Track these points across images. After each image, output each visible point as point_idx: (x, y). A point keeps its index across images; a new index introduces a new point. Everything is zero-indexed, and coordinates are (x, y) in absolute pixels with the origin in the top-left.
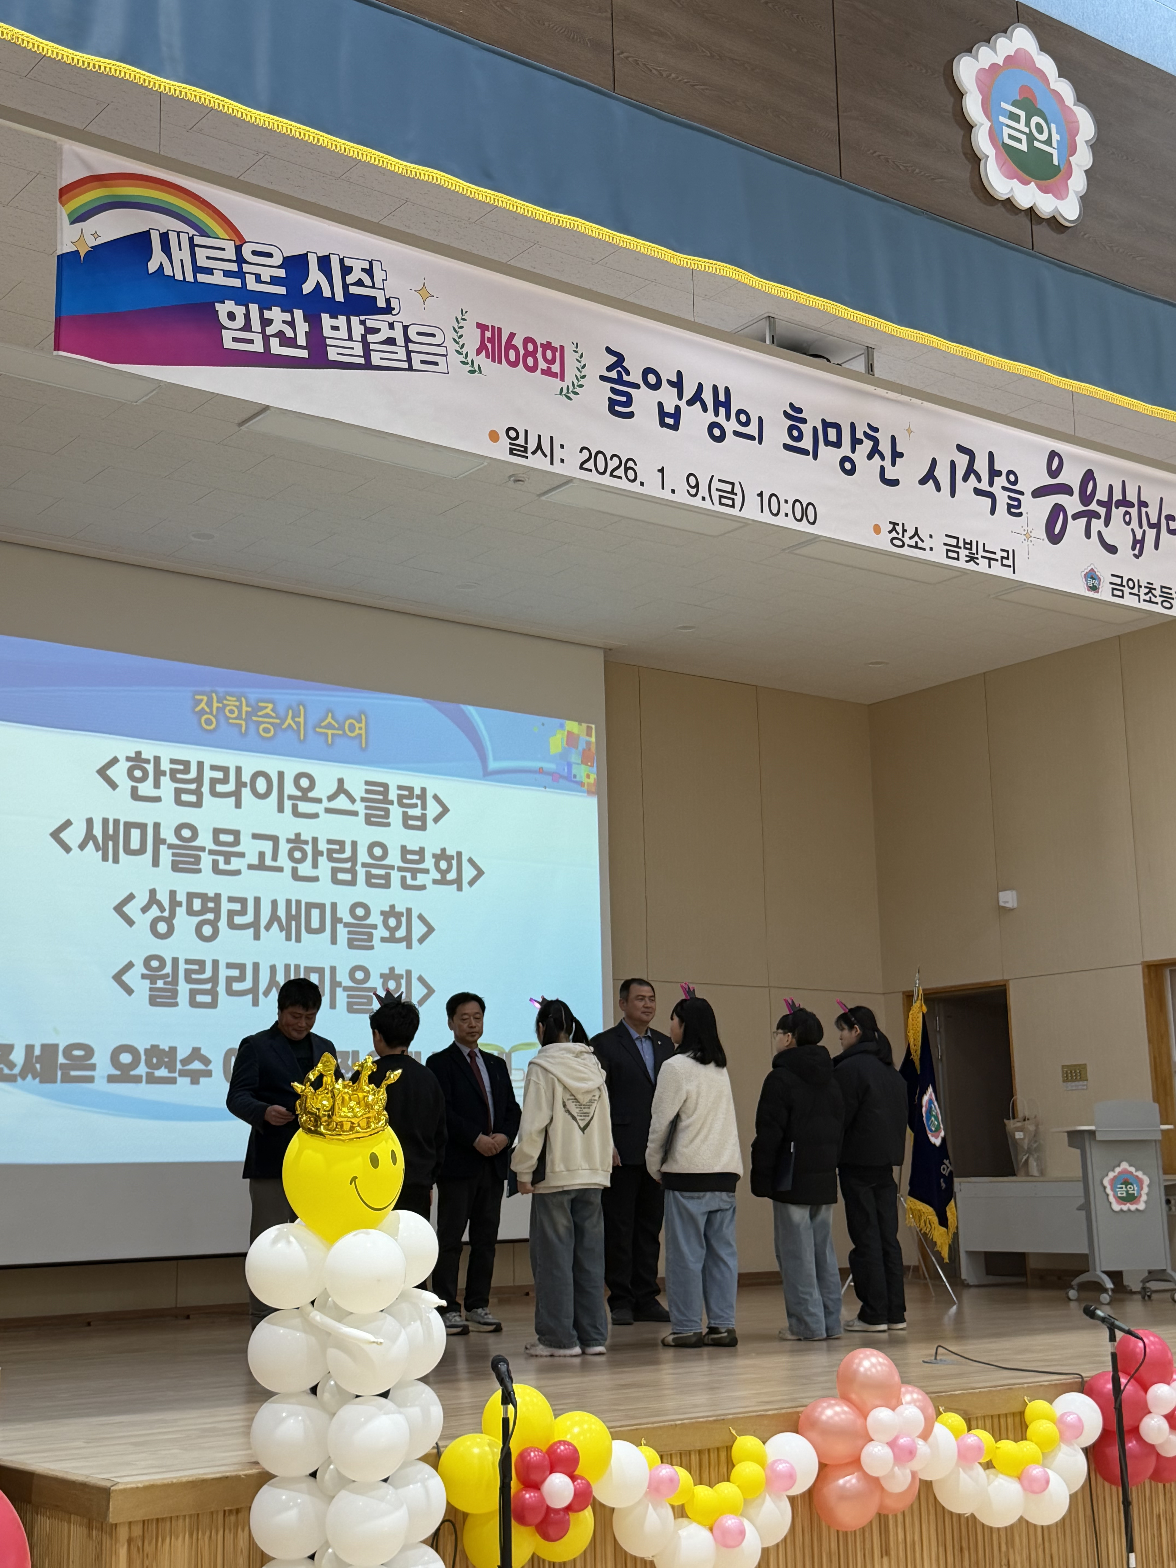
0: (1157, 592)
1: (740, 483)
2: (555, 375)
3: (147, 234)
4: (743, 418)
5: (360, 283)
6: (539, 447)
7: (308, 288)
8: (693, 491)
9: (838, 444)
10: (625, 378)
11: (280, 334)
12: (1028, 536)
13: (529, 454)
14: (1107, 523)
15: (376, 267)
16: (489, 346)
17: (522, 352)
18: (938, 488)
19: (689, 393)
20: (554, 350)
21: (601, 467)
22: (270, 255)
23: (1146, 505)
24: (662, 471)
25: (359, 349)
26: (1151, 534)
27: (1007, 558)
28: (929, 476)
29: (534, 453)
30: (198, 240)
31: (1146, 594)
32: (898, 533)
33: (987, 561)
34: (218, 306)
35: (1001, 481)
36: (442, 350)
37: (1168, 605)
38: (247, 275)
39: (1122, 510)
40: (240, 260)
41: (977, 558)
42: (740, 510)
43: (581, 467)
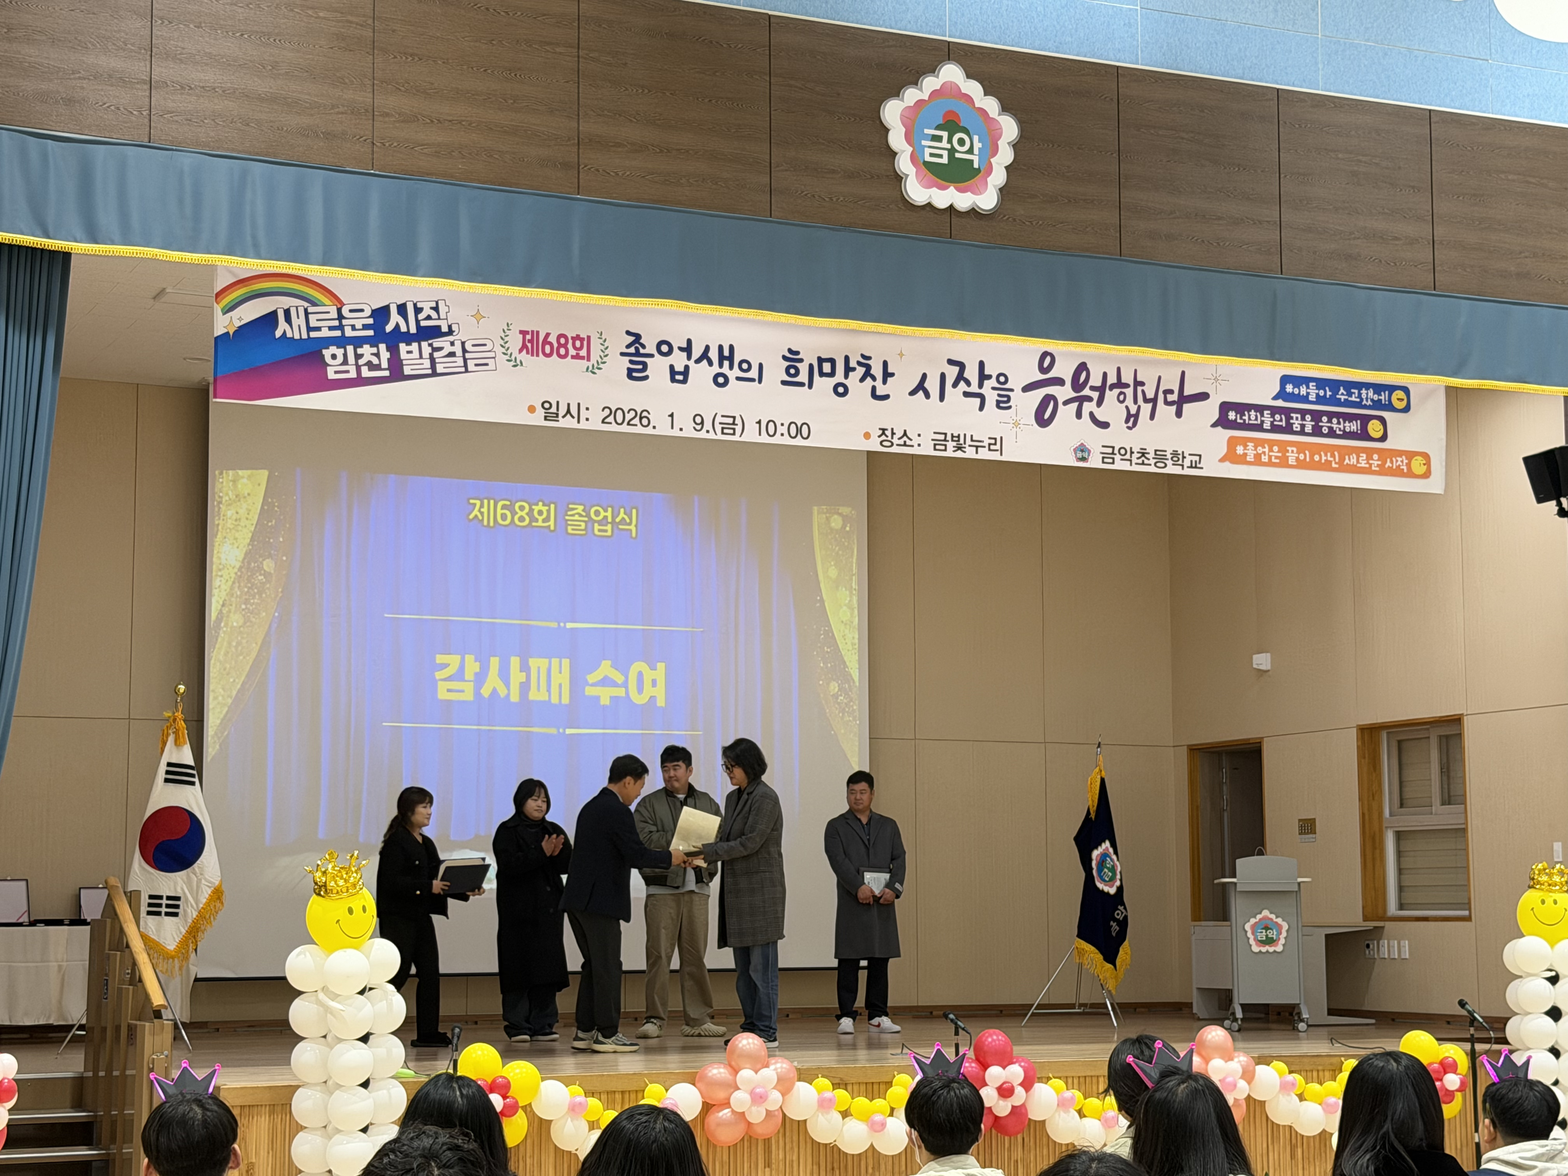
0: (1151, 455)
1: (741, 416)
2: (582, 358)
3: (274, 313)
4: (745, 366)
5: (429, 318)
6: (568, 411)
7: (389, 328)
8: (698, 427)
9: (832, 374)
10: (642, 351)
11: (369, 364)
12: (1016, 424)
13: (560, 418)
14: (1100, 403)
15: (441, 304)
16: (529, 345)
17: (556, 345)
18: (927, 395)
19: (697, 353)
20: (582, 340)
21: (620, 420)
22: (362, 310)
23: (1142, 384)
24: (672, 415)
25: (427, 363)
26: (1146, 408)
27: (995, 444)
28: (921, 387)
29: (564, 417)
30: (310, 310)
31: (1138, 458)
32: (887, 436)
33: (974, 449)
34: (324, 352)
35: (988, 384)
36: (492, 354)
37: (1163, 465)
38: (346, 327)
39: (1116, 391)
40: (341, 317)
41: (965, 448)
42: (740, 436)
43: (603, 422)
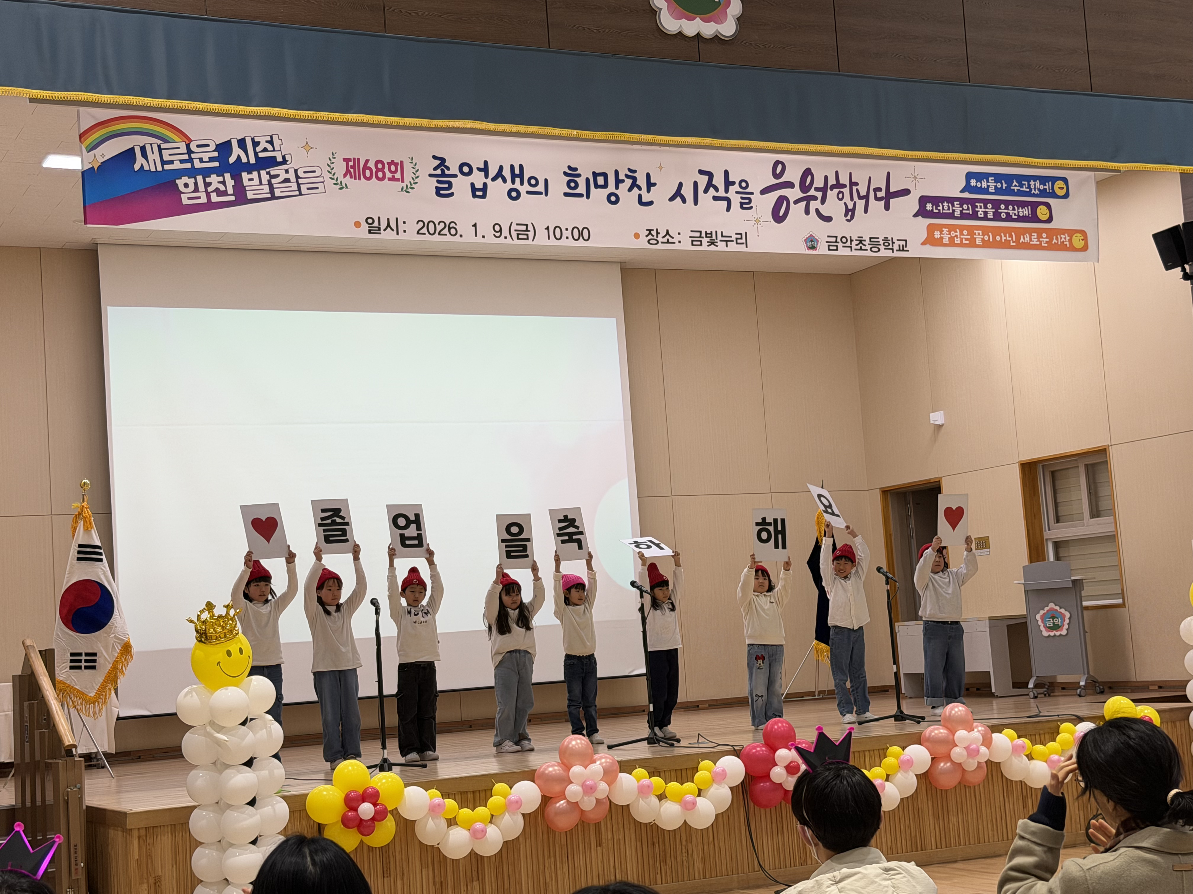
0: (867, 242)
1: (532, 223)
2: (398, 180)
3: (132, 149)
4: (533, 182)
5: (265, 150)
6: (389, 225)
7: (232, 160)
8: (498, 234)
9: (605, 186)
10: (447, 172)
11: (217, 190)
12: (757, 221)
13: (382, 231)
14: (823, 201)
15: (275, 138)
16: (352, 170)
17: (374, 170)
18: (684, 201)
19: (493, 172)
20: (396, 165)
21: (432, 230)
22: (208, 145)
23: (856, 184)
24: (475, 225)
25: (266, 189)
26: (860, 204)
27: (741, 238)
28: (678, 194)
29: (385, 230)
30: (163, 146)
31: (857, 245)
32: (653, 236)
33: (725, 243)
34: (178, 181)
35: (733, 189)
36: (321, 179)
37: (876, 250)
38: (194, 160)
39: (836, 191)
40: (189, 152)
41: (717, 242)
42: (533, 240)
43: (418, 233)
